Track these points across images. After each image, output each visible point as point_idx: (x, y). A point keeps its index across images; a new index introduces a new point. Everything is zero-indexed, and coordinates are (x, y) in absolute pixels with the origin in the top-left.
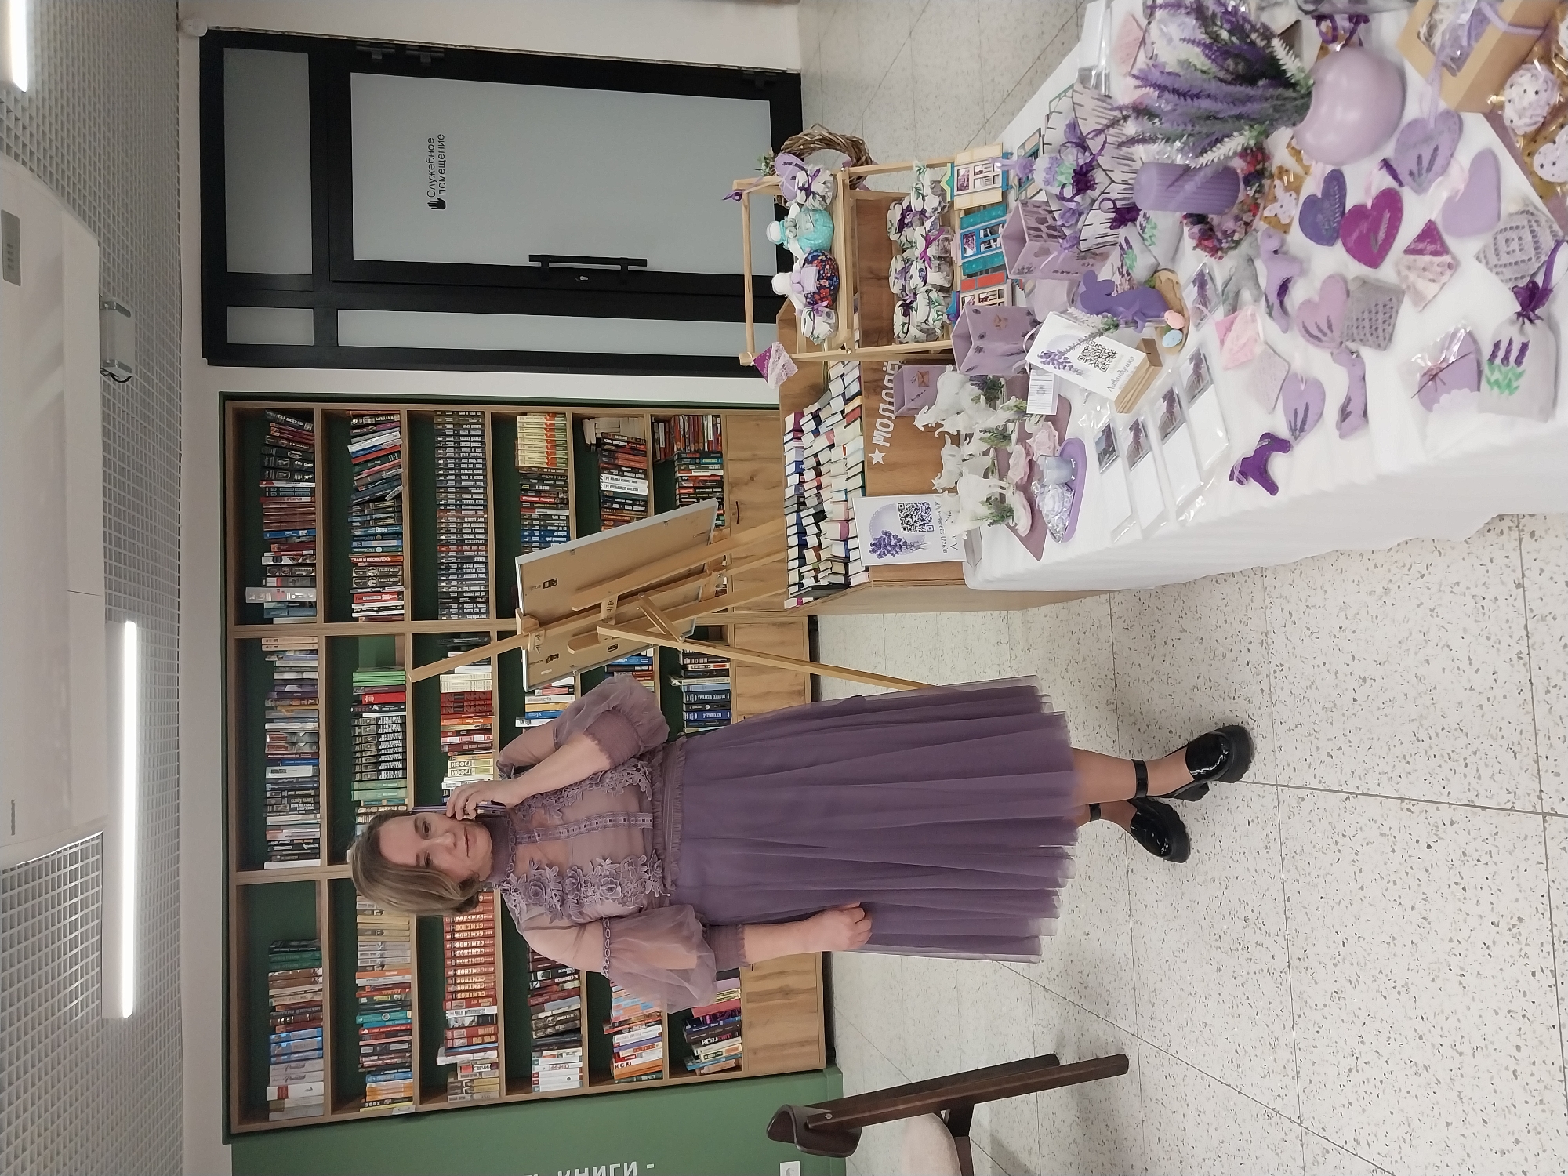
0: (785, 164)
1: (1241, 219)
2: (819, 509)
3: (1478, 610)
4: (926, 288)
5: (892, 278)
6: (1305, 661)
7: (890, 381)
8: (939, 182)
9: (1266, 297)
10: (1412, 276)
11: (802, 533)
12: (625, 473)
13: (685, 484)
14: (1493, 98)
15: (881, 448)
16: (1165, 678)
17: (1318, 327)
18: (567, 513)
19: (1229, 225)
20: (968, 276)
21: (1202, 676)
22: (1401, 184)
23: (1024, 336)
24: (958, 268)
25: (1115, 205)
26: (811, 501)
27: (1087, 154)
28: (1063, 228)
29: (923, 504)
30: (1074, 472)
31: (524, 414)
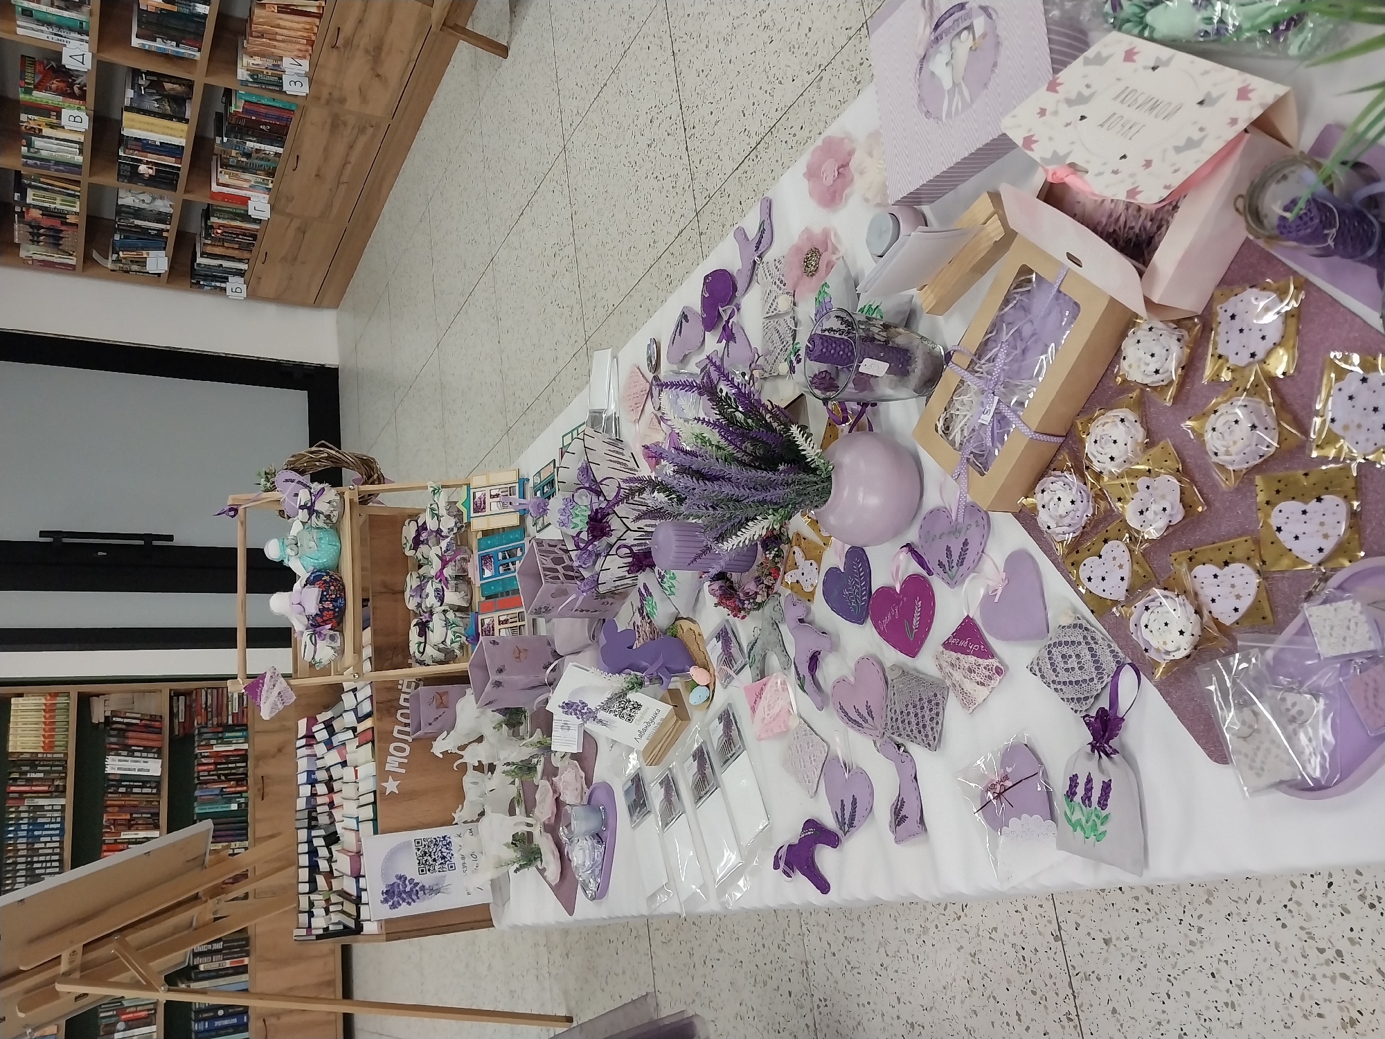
0: (287, 481)
1: (763, 583)
2: (331, 830)
3: (1020, 961)
4: (443, 608)
5: (407, 594)
6: (849, 997)
7: (406, 700)
8: (456, 503)
9: (796, 667)
10: (957, 675)
11: (313, 852)
12: (136, 754)
13: (204, 761)
14: (1024, 501)
15: (395, 776)
16: (707, 1002)
17: (857, 711)
18: (62, 801)
19: (751, 587)
20: (488, 598)
21: (744, 1003)
22: (930, 573)
23: (546, 668)
24: (477, 590)
25: (631, 550)
26: (323, 820)
27: (601, 498)
28: (581, 569)
29: (444, 837)
30: (605, 823)
31: (21, 695)
